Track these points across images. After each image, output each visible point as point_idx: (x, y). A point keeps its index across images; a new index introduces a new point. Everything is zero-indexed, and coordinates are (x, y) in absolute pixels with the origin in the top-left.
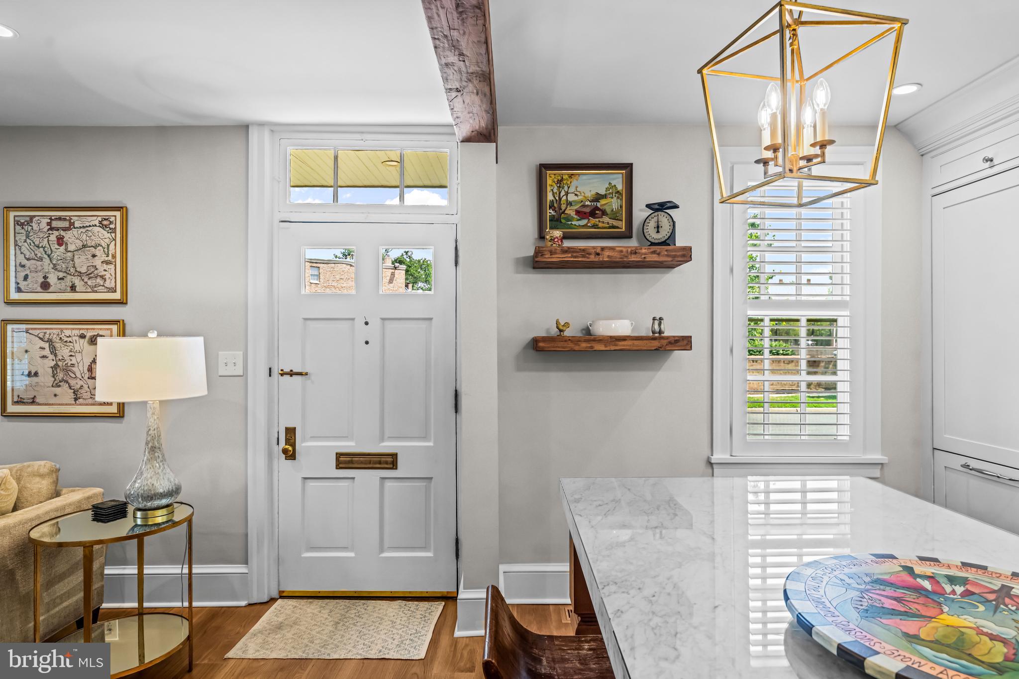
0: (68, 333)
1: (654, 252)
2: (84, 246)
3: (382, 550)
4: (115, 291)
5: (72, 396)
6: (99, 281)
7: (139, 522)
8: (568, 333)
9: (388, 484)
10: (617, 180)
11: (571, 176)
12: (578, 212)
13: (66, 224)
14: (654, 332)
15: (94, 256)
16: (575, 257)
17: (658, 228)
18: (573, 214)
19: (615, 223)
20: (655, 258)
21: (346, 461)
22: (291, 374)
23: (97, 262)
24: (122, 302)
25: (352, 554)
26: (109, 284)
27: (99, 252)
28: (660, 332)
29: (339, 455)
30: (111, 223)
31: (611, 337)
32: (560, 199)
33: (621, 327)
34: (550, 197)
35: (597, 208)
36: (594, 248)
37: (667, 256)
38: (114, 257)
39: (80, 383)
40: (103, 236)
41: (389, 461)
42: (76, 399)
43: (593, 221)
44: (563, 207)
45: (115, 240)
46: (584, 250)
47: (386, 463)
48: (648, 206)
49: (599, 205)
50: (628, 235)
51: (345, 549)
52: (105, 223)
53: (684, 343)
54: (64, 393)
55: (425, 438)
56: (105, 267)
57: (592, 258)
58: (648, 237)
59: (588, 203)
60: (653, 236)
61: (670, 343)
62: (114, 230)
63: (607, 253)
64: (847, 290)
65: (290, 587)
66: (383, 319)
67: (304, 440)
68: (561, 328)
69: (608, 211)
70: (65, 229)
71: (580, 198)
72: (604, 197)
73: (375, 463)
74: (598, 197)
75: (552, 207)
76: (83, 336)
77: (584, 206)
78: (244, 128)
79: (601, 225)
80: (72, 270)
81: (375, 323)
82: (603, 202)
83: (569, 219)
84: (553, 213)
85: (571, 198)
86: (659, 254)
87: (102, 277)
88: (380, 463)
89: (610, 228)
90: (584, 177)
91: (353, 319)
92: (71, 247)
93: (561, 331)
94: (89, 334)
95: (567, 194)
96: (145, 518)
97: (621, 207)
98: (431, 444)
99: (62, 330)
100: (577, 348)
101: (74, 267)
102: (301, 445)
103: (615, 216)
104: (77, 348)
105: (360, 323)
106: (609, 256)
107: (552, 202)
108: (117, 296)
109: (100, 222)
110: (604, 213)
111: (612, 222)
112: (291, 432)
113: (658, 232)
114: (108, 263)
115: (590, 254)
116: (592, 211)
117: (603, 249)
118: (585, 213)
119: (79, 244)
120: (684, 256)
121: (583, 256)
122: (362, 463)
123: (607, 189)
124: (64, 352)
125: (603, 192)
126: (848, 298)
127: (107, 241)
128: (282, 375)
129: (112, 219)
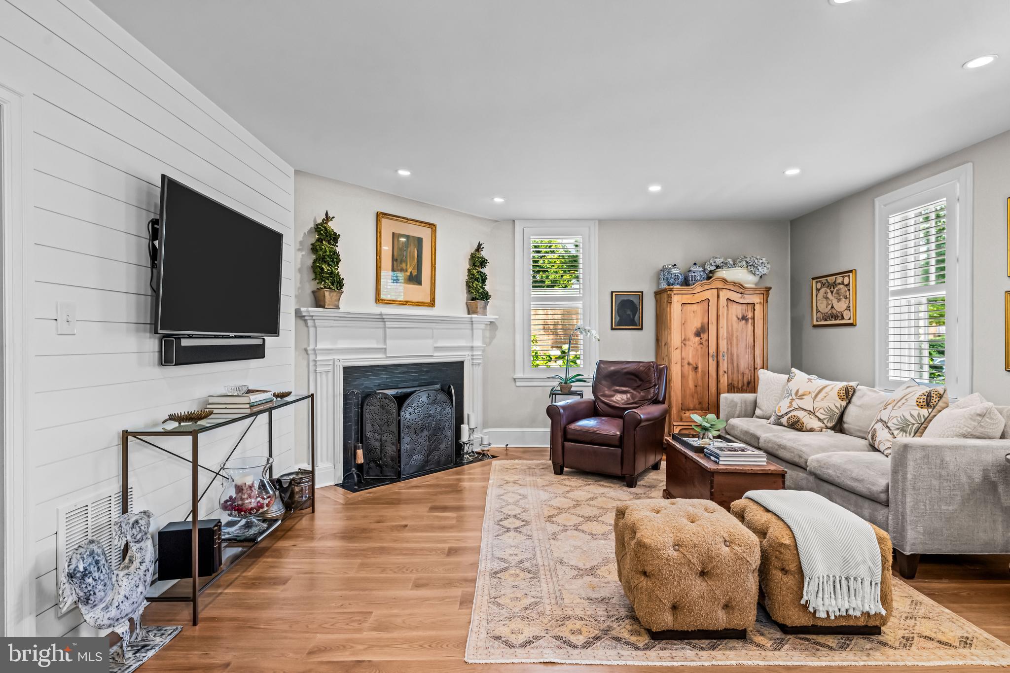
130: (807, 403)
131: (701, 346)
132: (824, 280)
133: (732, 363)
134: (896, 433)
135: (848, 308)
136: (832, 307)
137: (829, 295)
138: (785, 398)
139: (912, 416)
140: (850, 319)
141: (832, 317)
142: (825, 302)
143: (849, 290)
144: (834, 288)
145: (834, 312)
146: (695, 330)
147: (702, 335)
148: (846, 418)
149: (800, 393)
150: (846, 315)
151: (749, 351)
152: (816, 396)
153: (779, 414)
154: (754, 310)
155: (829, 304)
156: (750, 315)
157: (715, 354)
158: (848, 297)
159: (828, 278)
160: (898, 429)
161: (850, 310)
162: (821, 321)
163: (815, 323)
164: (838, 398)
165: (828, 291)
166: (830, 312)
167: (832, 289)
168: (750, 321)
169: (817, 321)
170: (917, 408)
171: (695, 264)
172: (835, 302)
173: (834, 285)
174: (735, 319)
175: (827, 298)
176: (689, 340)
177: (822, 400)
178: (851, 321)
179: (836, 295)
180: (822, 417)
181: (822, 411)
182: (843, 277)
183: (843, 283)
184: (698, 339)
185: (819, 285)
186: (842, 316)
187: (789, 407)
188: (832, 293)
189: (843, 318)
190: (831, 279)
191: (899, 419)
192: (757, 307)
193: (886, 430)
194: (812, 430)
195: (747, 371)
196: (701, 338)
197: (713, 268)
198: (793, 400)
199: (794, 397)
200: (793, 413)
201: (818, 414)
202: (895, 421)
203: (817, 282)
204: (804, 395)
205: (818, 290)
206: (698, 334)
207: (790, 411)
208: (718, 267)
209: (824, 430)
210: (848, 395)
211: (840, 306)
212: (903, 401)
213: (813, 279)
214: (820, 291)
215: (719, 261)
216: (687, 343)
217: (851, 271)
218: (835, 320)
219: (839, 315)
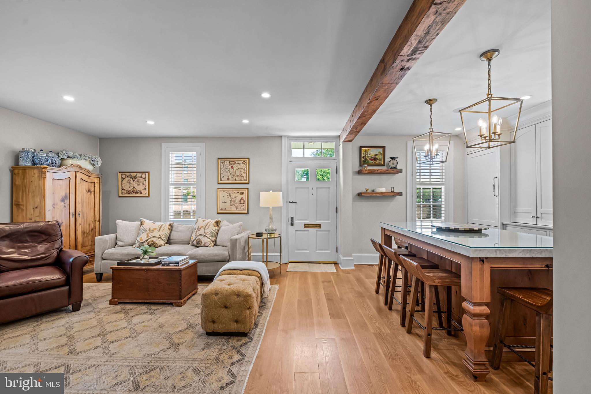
0: (234, 191)
1: (392, 170)
2: (238, 169)
3: (316, 251)
4: (246, 180)
5: (236, 208)
6: (242, 178)
7: (269, 236)
8: (369, 191)
9: (318, 232)
10: (381, 150)
11: (368, 149)
12: (370, 159)
13: (234, 163)
14: (392, 191)
15: (241, 171)
16: (372, 171)
17: (393, 164)
18: (369, 159)
19: (380, 162)
20: (393, 172)
21: (307, 226)
22: (292, 202)
23: (242, 173)
24: (248, 183)
25: (308, 251)
26: (245, 178)
27: (242, 170)
28: (393, 191)
29: (305, 225)
30: (245, 162)
31: (381, 192)
32: (365, 156)
33: (383, 190)
34: (363, 155)
35: (375, 158)
36: (377, 169)
37: (396, 171)
38: (246, 171)
39: (237, 205)
40: (243, 166)
41: (319, 226)
42: (236, 209)
43: (374, 161)
44: (366, 158)
45: (246, 167)
46: (374, 170)
47: (318, 226)
48: (390, 158)
49: (376, 157)
50: (384, 165)
51: (306, 250)
52: (244, 162)
53: (400, 194)
54: (234, 208)
55: (328, 220)
56: (244, 174)
57: (376, 172)
58: (390, 166)
59: (373, 157)
60: (392, 166)
61: (397, 194)
62: (246, 164)
63: (380, 170)
64: (444, 180)
65: (291, 260)
66: (317, 188)
67: (295, 221)
68: (367, 190)
69: (378, 159)
70: (233, 164)
71: (371, 155)
72: (377, 155)
73: (315, 226)
74: (376, 155)
75: (363, 158)
76: (238, 192)
77: (372, 157)
78: (281, 137)
79: (376, 162)
80: (235, 175)
81: (315, 189)
82: (377, 156)
83: (368, 161)
84: (363, 159)
85: (368, 155)
86: (394, 171)
87: (243, 177)
88: (316, 226)
89: (379, 163)
90: (372, 150)
91: (309, 188)
92: (235, 169)
93: (367, 191)
94: (240, 192)
95: (367, 154)
96: (270, 236)
97: (382, 158)
98: (330, 222)
99: (233, 191)
100: (372, 195)
101: (236, 174)
102: (295, 222)
103: (380, 160)
104: (237, 195)
105: (311, 189)
106: (381, 171)
107: (363, 156)
108: (247, 182)
109: (243, 162)
110: (377, 159)
111: (379, 162)
112: (292, 218)
113: (393, 165)
114: (245, 173)
115: (375, 171)
116: (374, 159)
117: (379, 169)
118: (372, 159)
119: (237, 168)
120: (400, 171)
121: (374, 171)
122: (311, 226)
123: (378, 153)
124: (233, 196)
125: (377, 154)
126: (444, 182)
127: (244, 167)
128: (290, 203)
129: (246, 161)
130: (156, 234)
131: (65, 208)
132: (128, 174)
133: (84, 218)
134: (210, 238)
135: (145, 189)
136: (134, 188)
137: (132, 182)
138: (142, 233)
139: (213, 230)
140: (146, 194)
141: (134, 192)
142: (129, 185)
143: (146, 181)
144: (135, 178)
145: (135, 190)
146: (61, 197)
147: (65, 201)
148: (172, 237)
149: (151, 229)
150: (144, 192)
151: (92, 210)
152: (160, 230)
153: (141, 242)
154: (95, 186)
155: (132, 186)
156: (92, 189)
157: (74, 213)
158: (145, 183)
159: (131, 174)
160: (210, 236)
161: (146, 190)
162: (125, 194)
163: (121, 195)
164: (168, 229)
165: (131, 179)
166: (132, 190)
167: (134, 179)
168: (93, 193)
169: (122, 194)
170: (214, 227)
171: (41, 150)
172: (136, 186)
173: (135, 177)
174: (85, 191)
175: (130, 183)
176: (57, 204)
177: (163, 231)
178: (147, 195)
179: (137, 182)
180: (164, 239)
181: (163, 236)
182: (141, 174)
183: (141, 177)
184: (63, 203)
185: (124, 176)
186: (141, 192)
187: (147, 237)
188: (134, 181)
189: (141, 193)
190: (133, 174)
191: (210, 233)
192: (97, 185)
193: (206, 238)
194: (160, 246)
195: (91, 223)
196: (65, 203)
197: (65, 157)
198: (148, 233)
199: (149, 232)
200: (150, 240)
201: (162, 238)
202: (208, 233)
203: (122, 175)
204: (153, 230)
205: (123, 179)
206: (63, 200)
207: (148, 239)
208: (69, 157)
209: (165, 244)
210: (171, 227)
211: (140, 188)
212: (208, 226)
213: (120, 172)
214: (125, 179)
215: (71, 154)
216: (55, 206)
217: (148, 172)
218: (136, 194)
219: (138, 192)
